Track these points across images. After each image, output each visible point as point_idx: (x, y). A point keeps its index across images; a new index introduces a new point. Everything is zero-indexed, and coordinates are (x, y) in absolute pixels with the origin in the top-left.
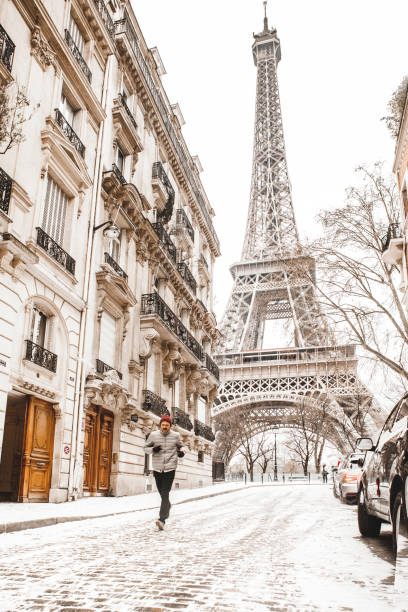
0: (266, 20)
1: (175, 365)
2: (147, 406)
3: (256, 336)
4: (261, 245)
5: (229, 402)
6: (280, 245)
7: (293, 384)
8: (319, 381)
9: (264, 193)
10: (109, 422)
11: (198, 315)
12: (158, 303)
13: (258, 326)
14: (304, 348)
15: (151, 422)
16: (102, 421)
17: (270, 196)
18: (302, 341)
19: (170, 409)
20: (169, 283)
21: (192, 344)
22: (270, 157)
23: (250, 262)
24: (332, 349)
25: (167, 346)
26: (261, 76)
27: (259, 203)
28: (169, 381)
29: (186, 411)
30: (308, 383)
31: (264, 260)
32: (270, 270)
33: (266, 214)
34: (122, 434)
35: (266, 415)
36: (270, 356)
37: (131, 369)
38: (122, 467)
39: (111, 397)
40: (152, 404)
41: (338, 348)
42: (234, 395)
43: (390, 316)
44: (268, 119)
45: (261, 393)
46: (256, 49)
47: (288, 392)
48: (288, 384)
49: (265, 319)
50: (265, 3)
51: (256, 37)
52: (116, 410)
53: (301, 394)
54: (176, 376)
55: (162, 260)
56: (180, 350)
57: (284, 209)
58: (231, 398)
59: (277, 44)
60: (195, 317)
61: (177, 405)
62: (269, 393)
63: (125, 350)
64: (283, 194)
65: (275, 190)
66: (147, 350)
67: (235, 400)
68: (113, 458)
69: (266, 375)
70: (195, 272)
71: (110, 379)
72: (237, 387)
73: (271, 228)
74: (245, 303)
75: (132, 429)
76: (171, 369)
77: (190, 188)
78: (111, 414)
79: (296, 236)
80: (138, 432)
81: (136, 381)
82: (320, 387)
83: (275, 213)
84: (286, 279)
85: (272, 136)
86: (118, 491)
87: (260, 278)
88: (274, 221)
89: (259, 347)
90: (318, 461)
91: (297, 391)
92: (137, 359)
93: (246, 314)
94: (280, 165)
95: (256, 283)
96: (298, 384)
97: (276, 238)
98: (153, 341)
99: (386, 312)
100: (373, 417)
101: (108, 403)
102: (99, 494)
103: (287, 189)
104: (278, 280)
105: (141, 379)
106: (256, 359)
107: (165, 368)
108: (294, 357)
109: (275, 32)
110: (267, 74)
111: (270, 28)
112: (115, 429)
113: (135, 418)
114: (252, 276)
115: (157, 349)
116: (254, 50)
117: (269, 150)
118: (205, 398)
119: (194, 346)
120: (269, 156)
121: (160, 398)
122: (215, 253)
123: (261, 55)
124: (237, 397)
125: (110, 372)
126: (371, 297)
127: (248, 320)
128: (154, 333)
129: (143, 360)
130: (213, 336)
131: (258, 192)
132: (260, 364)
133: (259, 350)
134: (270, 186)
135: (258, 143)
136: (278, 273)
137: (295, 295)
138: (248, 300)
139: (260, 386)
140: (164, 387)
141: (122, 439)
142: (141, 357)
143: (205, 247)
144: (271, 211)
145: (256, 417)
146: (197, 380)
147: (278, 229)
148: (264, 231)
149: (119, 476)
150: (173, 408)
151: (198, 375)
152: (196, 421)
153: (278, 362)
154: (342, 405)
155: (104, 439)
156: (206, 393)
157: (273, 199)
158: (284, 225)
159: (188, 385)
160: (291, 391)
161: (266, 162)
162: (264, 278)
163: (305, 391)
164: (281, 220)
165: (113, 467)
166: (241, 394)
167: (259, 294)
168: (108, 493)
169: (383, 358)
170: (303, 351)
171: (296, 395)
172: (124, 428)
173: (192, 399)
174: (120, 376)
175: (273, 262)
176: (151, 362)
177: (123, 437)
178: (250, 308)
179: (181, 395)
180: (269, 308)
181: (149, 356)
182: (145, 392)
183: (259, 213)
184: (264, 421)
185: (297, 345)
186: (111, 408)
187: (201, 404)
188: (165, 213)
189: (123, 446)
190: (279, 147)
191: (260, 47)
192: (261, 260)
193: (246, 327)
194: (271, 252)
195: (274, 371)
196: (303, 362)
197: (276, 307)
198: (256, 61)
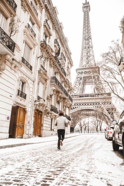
1: (60, 98)
2: (52, 110)
3: (83, 90)
4: (84, 63)
5: (75, 109)
6: (90, 63)
7: (93, 104)
8: (101, 103)
9: (85, 48)
10: (41, 114)
11: (67, 83)
12: (55, 79)
13: (84, 87)
15: (53, 115)
16: (39, 114)
17: (87, 49)
18: (96, 91)
19: (58, 111)
20: (59, 74)
21: (65, 92)
23: (81, 68)
24: (105, 94)
25: (58, 92)
26: (85, 15)
27: (84, 51)
28: (58, 102)
29: (63, 112)
30: (98, 104)
32: (87, 70)
33: (86, 54)
34: (44, 118)
35: (86, 113)
36: (87, 96)
37: (47, 99)
38: (44, 128)
39: (42, 107)
41: (106, 94)
42: (77, 107)
43: (121, 84)
44: (87, 27)
45: (84, 107)
46: (84, 7)
47: (92, 106)
48: (92, 104)
49: (85, 85)
51: (83, 4)
53: (96, 107)
54: (60, 101)
55: (57, 67)
56: (61, 93)
57: (91, 53)
58: (76, 108)
59: (89, 6)
60: (66, 84)
61: (60, 110)
62: (87, 107)
63: (46, 93)
64: (91, 49)
65: (89, 48)
66: (52, 93)
67: (77, 108)
68: (42, 125)
69: (86, 101)
70: (66, 71)
71: (41, 102)
72: (77, 105)
73: (87, 58)
74: (80, 80)
75: (47, 117)
76: (59, 99)
77: (65, 46)
78: (41, 112)
79: (94, 61)
80: (49, 117)
81: (49, 102)
82: (101, 105)
83: (88, 54)
84: (92, 73)
85: (88, 32)
86: (43, 135)
87: (84, 73)
88: (88, 56)
89: (84, 93)
90: (101, 127)
91: (95, 106)
92: (49, 96)
93: (80, 83)
94: (90, 40)
95: (83, 74)
96: (95, 104)
97: (89, 61)
98: (54, 91)
99: (120, 83)
101: (41, 108)
102: (37, 136)
103: (92, 47)
104: (89, 73)
105: (50, 102)
106: (83, 96)
107: (57, 99)
108: (94, 96)
109: (89, 3)
111: (87, 2)
112: (43, 116)
113: (48, 113)
114: (82, 72)
115: (55, 93)
116: (83, 8)
117: (87, 36)
118: (68, 108)
119: (66, 92)
120: (87, 38)
121: (56, 108)
122: (72, 65)
123: (85, 9)
124: (78, 107)
125: (41, 100)
126: (116, 79)
127: (81, 85)
128: (54, 88)
129: (51, 96)
130: (71, 90)
131: (84, 48)
132: (84, 98)
134: (87, 46)
135: (84, 34)
136: (89, 71)
137: (94, 78)
138: (81, 79)
139: (84, 104)
140: (57, 104)
141: (44, 120)
142: (50, 95)
143: (69, 63)
144: (87, 53)
145: (83, 114)
146: (66, 102)
147: (89, 59)
148: (85, 59)
149: (43, 131)
150: (59, 111)
151: (66, 101)
152: (66, 115)
153: (89, 97)
154: (108, 111)
155: (39, 120)
156: (69, 106)
157: (88, 50)
158: (91, 58)
159: (64, 104)
160: (93, 106)
161: (86, 40)
163: (97, 106)
164: (90, 56)
165: (42, 128)
166: (79, 107)
167: (84, 77)
168: (40, 136)
169: (119, 97)
170: (96, 94)
171: (94, 107)
172: (45, 116)
173: (65, 108)
174: (44, 101)
175: (88, 68)
176: (53, 97)
177: (45, 119)
178: (81, 81)
179: (62, 107)
180: (87, 81)
181: (52, 95)
182: (51, 105)
183: (84, 54)
184: (85, 115)
185: (95, 92)
186: (42, 110)
187: (67, 109)
188: (58, 54)
189: (45, 122)
190: (90, 35)
191: (85, 7)
192: (85, 67)
193: (80, 87)
194: (87, 65)
195: (88, 100)
196: (96, 97)
197: (89, 81)
198: (83, 11)
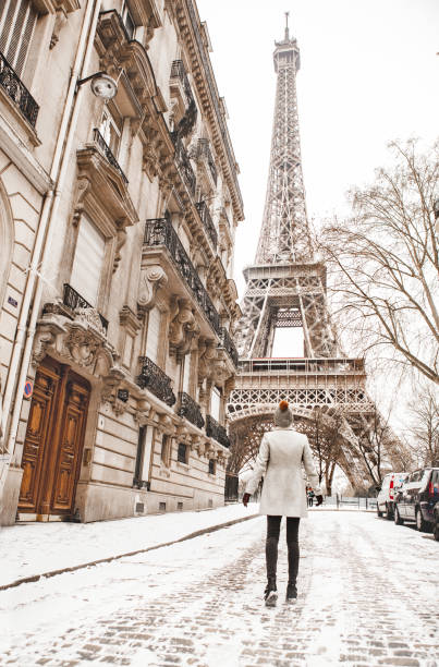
0: (287, 30)
1: (186, 331)
2: (144, 381)
3: (266, 343)
4: (274, 249)
5: (236, 412)
6: (293, 251)
7: (302, 397)
8: (327, 395)
9: (279, 197)
10: (81, 396)
11: (217, 279)
13: (268, 333)
14: (313, 358)
15: (148, 405)
16: (70, 392)
17: (285, 201)
18: (312, 352)
19: (176, 392)
21: (209, 310)
22: (287, 162)
23: (263, 266)
24: (341, 361)
25: (177, 303)
26: (280, 82)
27: (274, 207)
28: (178, 354)
29: (197, 401)
30: (316, 397)
32: (283, 275)
33: (280, 218)
34: (101, 418)
36: (279, 365)
37: (123, 319)
38: (97, 473)
39: (85, 352)
40: (151, 378)
41: (349, 361)
42: (242, 405)
44: (285, 124)
45: (269, 405)
46: (278, 56)
47: (297, 405)
48: (297, 396)
49: (274, 328)
50: (287, 14)
51: (277, 44)
52: (94, 375)
53: (309, 407)
54: (186, 347)
56: (193, 311)
57: (298, 214)
58: (239, 408)
59: (296, 53)
60: (213, 281)
61: (185, 389)
63: (115, 288)
64: (297, 200)
65: (291, 195)
66: (149, 296)
67: (243, 410)
68: (84, 457)
69: (274, 385)
71: (86, 320)
72: (245, 397)
73: (284, 232)
74: (256, 308)
75: (118, 412)
76: (181, 336)
78: (86, 384)
79: (309, 243)
80: (127, 419)
81: (129, 339)
82: (329, 402)
83: (289, 218)
84: (298, 287)
85: (289, 141)
86: (88, 513)
87: (272, 283)
88: (288, 226)
89: (268, 355)
91: (306, 405)
92: (133, 306)
93: (257, 320)
94: (296, 171)
95: (268, 288)
96: (307, 396)
97: (289, 243)
101: (80, 359)
102: (57, 517)
103: (302, 196)
104: (291, 286)
105: (138, 339)
106: (265, 368)
107: (172, 334)
108: (302, 368)
109: (295, 42)
110: (286, 81)
111: (290, 38)
112: (91, 409)
113: (124, 395)
114: (264, 280)
115: (163, 304)
116: (275, 57)
117: (285, 155)
118: (220, 389)
119: (211, 314)
120: (285, 160)
121: (163, 375)
123: (282, 62)
124: (245, 407)
125: (87, 311)
127: (258, 327)
128: (159, 272)
129: (144, 312)
131: (274, 196)
132: (270, 373)
133: (268, 358)
134: (285, 190)
135: (275, 147)
136: (290, 279)
137: (306, 303)
138: (260, 305)
139: (268, 397)
140: (169, 361)
141: (100, 427)
142: (139, 307)
144: (285, 216)
146: (213, 361)
147: (291, 234)
148: (278, 235)
149: (91, 488)
150: (180, 393)
151: (214, 353)
152: (208, 417)
153: (288, 372)
155: (72, 423)
156: (222, 383)
157: (288, 203)
158: (298, 231)
159: (201, 366)
160: (299, 404)
161: (282, 167)
162: (276, 283)
163: (313, 405)
164: (294, 226)
165: (83, 470)
166: (249, 404)
167: (271, 300)
168: (72, 516)
170: (313, 362)
171: (305, 409)
172: (106, 409)
173: (204, 386)
174: (105, 323)
175: (286, 268)
176: (154, 316)
177: (102, 423)
178: (262, 313)
179: (191, 378)
180: (279, 315)
181: (150, 307)
182: (143, 359)
183: (273, 217)
185: (306, 355)
186: (86, 372)
187: (215, 397)
189: (100, 438)
190: (295, 153)
191: (282, 55)
192: (275, 264)
193: (256, 333)
194: (284, 257)
195: (283, 382)
196: (312, 374)
197: (286, 315)
198: (276, 66)
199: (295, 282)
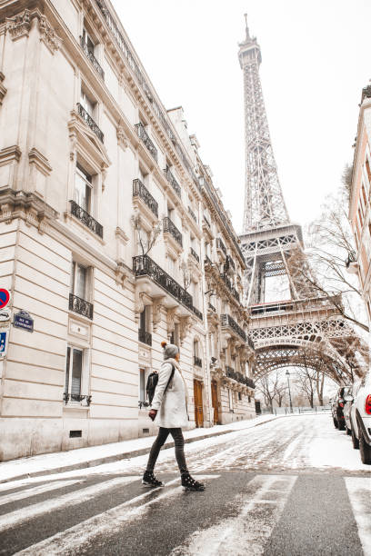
0: (247, 30)
3: (259, 291)
4: (257, 217)
6: (272, 217)
7: (293, 330)
8: (314, 327)
9: (256, 175)
13: (260, 283)
14: (299, 300)
17: (261, 177)
18: (297, 294)
22: (259, 146)
23: (249, 233)
24: (323, 299)
26: (247, 78)
27: (252, 184)
30: (305, 329)
31: (260, 231)
33: (259, 193)
35: (273, 356)
36: (271, 308)
41: (327, 299)
44: (255, 114)
45: (268, 339)
46: (242, 55)
47: (290, 337)
48: (289, 331)
49: (264, 277)
50: (246, 15)
51: (240, 45)
53: (300, 338)
57: (273, 186)
59: (257, 50)
62: (274, 339)
64: (270, 174)
65: (265, 172)
69: (270, 324)
73: (263, 203)
74: (249, 266)
79: (284, 207)
80: (226, 389)
82: (316, 332)
83: (266, 191)
84: (280, 245)
85: (259, 128)
87: (259, 245)
88: (266, 197)
89: (262, 301)
90: (321, 396)
91: (297, 336)
93: (250, 275)
94: (267, 151)
95: (256, 250)
96: (297, 330)
97: (268, 211)
100: (363, 354)
103: (274, 170)
104: (274, 245)
106: (261, 311)
108: (291, 308)
109: (255, 39)
110: (251, 76)
111: (251, 37)
112: (218, 389)
114: (252, 244)
116: (240, 56)
117: (257, 139)
120: (258, 144)
123: (246, 60)
127: (252, 280)
131: (252, 174)
132: (265, 314)
133: (262, 303)
134: (260, 169)
135: (248, 134)
136: (273, 240)
137: (288, 256)
138: (251, 264)
139: (267, 333)
144: (263, 189)
147: (269, 204)
148: (259, 206)
153: (279, 313)
154: (335, 346)
157: (264, 179)
158: (274, 200)
160: (292, 336)
161: (256, 150)
162: (262, 245)
163: (303, 336)
164: (271, 197)
167: (259, 258)
170: (298, 302)
171: (297, 340)
175: (269, 232)
178: (254, 269)
180: (267, 268)
183: (253, 192)
185: (293, 298)
190: (265, 136)
191: (245, 54)
192: (259, 230)
193: (251, 285)
194: (266, 223)
195: (277, 321)
196: (299, 311)
197: (273, 267)
198: (241, 65)
199: (277, 242)
